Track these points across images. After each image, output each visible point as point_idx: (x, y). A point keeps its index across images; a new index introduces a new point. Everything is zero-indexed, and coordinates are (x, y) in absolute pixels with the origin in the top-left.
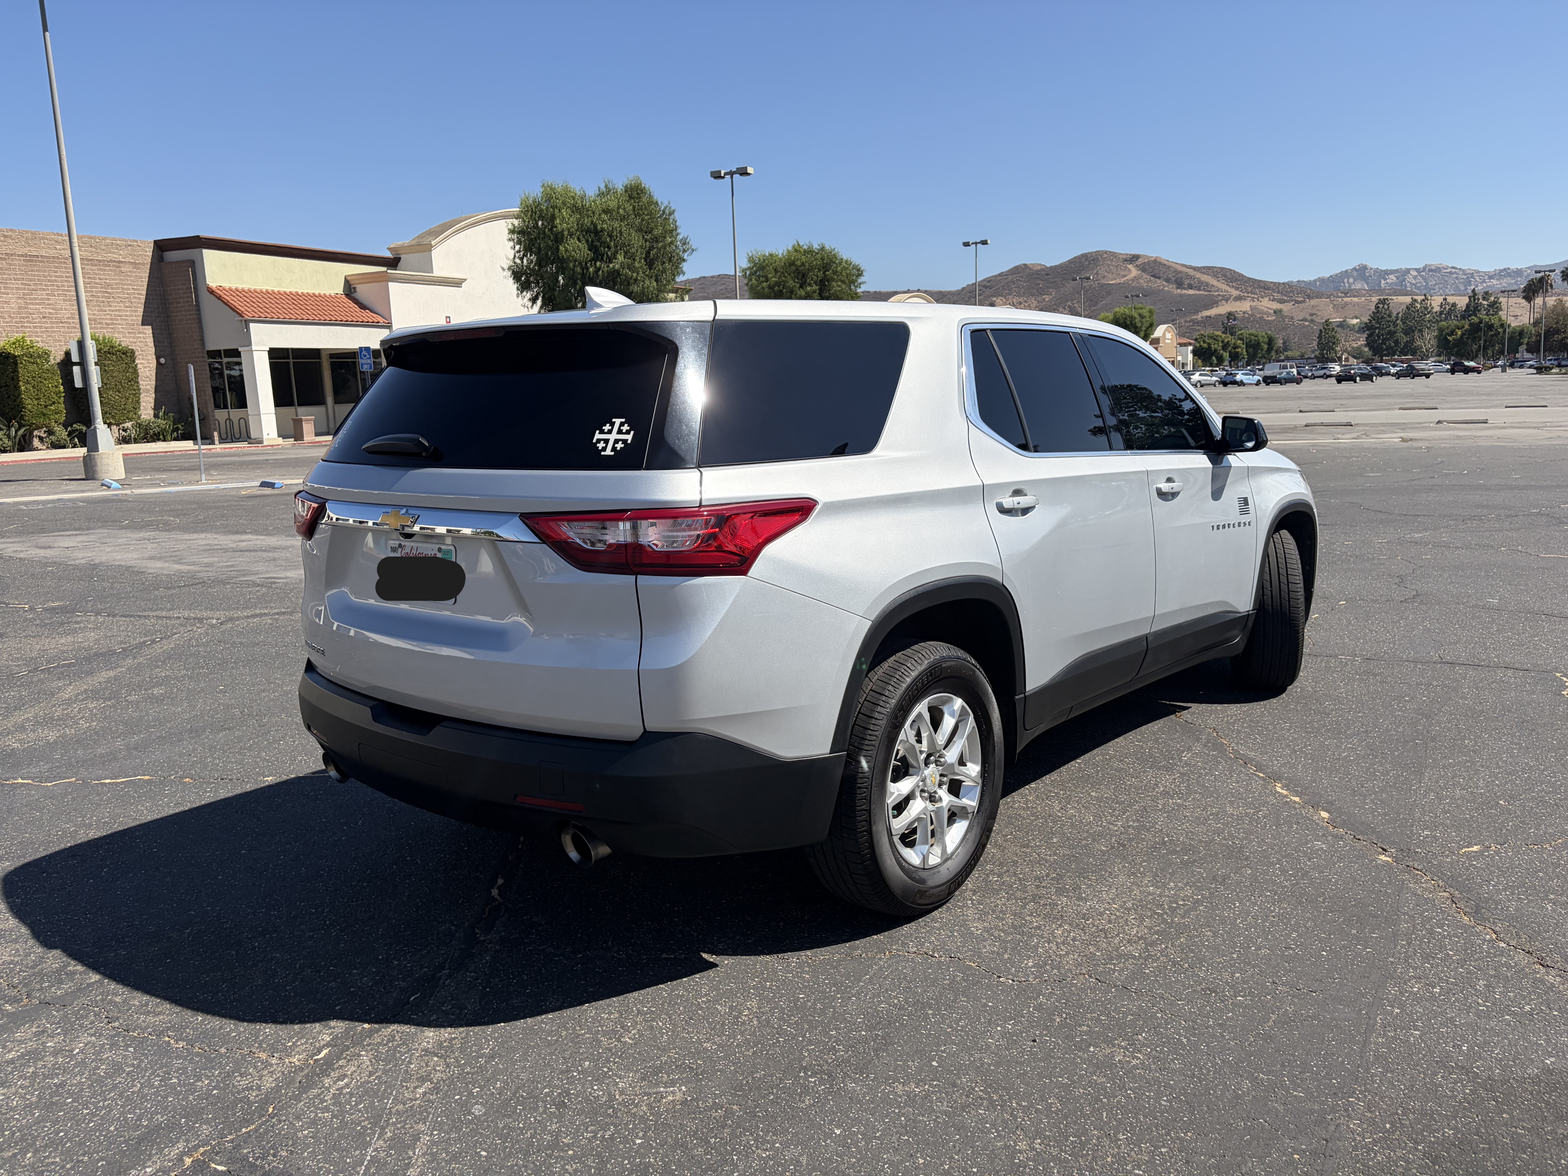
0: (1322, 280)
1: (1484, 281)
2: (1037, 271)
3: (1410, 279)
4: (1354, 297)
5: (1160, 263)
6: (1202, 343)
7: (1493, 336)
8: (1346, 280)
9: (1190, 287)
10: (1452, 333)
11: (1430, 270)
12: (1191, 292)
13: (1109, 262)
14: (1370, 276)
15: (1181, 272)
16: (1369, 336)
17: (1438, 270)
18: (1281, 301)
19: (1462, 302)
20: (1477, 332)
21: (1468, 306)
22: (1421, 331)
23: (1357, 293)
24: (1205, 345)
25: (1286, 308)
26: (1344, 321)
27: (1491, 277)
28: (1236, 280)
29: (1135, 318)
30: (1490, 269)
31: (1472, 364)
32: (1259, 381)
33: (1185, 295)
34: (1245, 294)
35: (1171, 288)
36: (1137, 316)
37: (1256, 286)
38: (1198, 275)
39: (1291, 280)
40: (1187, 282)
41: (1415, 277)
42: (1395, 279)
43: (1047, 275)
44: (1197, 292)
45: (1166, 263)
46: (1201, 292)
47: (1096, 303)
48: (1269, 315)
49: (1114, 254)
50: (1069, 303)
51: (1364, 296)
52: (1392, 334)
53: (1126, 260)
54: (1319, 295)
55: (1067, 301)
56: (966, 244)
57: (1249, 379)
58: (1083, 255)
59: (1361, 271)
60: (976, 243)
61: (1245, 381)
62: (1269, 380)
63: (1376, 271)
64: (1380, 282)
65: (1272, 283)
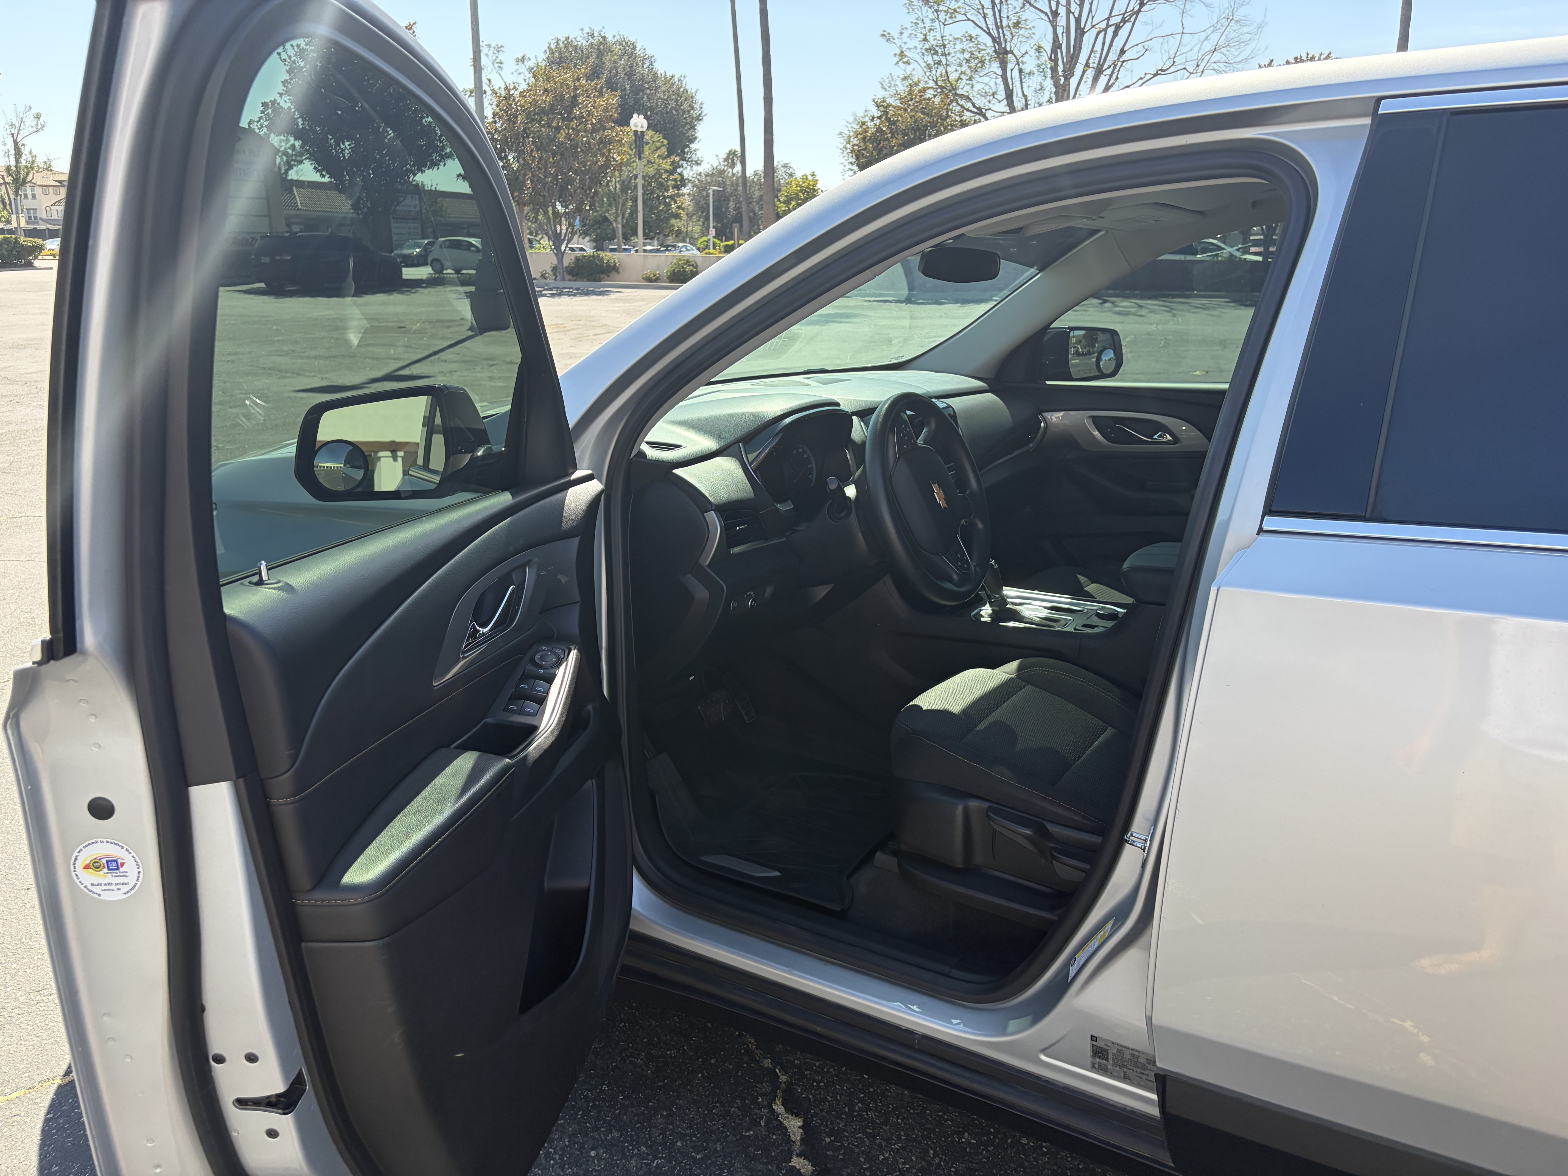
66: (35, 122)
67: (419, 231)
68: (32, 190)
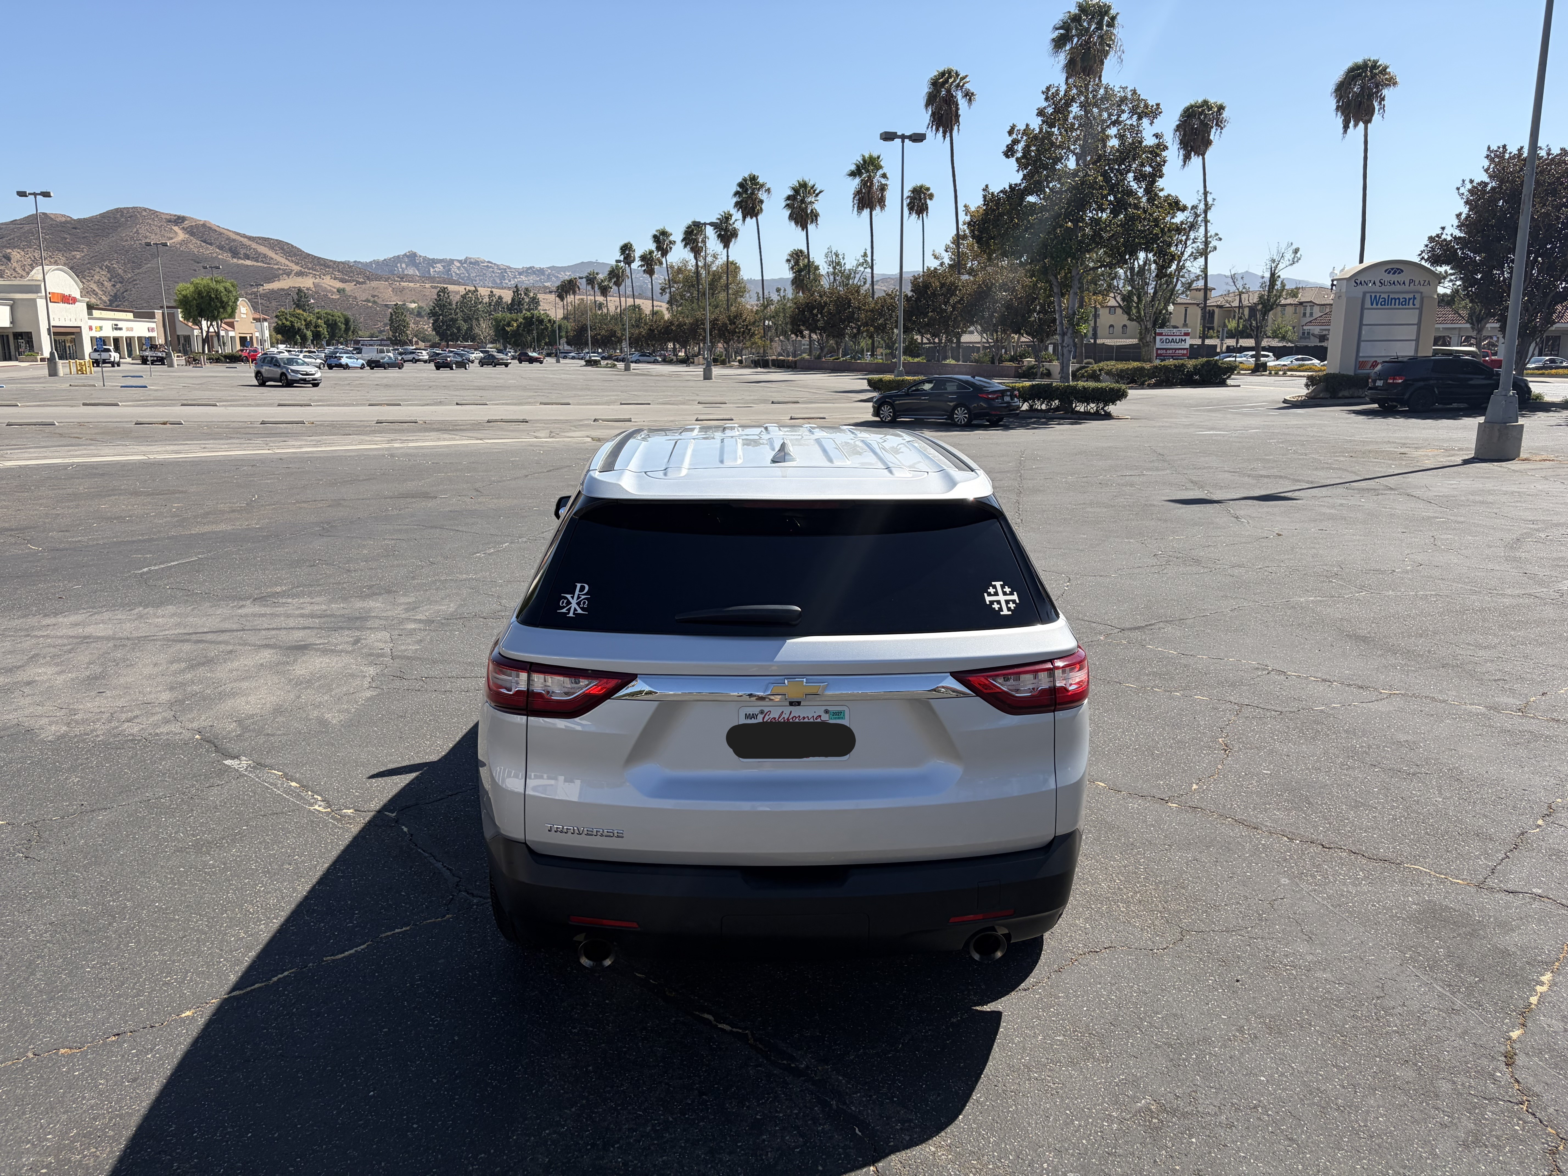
0: (377, 262)
1: (515, 277)
2: (61, 223)
3: (454, 269)
4: (409, 281)
5: (210, 228)
6: (284, 321)
7: (543, 330)
8: (399, 265)
9: (247, 257)
10: (509, 325)
11: (471, 263)
12: (248, 262)
13: (150, 221)
14: (420, 263)
15: (234, 240)
16: (435, 321)
17: (476, 263)
18: (343, 281)
19: (507, 296)
20: (530, 326)
21: (513, 300)
22: (477, 319)
23: (411, 279)
24: (288, 323)
25: (349, 287)
26: (404, 305)
27: (520, 274)
28: (295, 255)
29: (221, 292)
30: (519, 265)
31: (535, 355)
32: (363, 365)
33: (242, 265)
34: (306, 270)
35: (225, 256)
36: (223, 290)
37: (316, 262)
38: (254, 245)
40: (242, 252)
41: (459, 268)
42: (441, 267)
43: (75, 228)
44: (255, 264)
45: (217, 229)
46: (259, 264)
47: (140, 266)
48: (333, 293)
49: (154, 213)
50: (106, 263)
51: (418, 282)
52: (454, 321)
53: (170, 221)
54: (378, 278)
55: (104, 261)
56: (22, 194)
57: (353, 362)
58: (117, 210)
59: (412, 258)
60: (35, 194)
61: (350, 365)
62: (373, 364)
63: (425, 258)
64: (429, 270)
65: (331, 261)
66: (1293, 256)
68: (1312, 309)
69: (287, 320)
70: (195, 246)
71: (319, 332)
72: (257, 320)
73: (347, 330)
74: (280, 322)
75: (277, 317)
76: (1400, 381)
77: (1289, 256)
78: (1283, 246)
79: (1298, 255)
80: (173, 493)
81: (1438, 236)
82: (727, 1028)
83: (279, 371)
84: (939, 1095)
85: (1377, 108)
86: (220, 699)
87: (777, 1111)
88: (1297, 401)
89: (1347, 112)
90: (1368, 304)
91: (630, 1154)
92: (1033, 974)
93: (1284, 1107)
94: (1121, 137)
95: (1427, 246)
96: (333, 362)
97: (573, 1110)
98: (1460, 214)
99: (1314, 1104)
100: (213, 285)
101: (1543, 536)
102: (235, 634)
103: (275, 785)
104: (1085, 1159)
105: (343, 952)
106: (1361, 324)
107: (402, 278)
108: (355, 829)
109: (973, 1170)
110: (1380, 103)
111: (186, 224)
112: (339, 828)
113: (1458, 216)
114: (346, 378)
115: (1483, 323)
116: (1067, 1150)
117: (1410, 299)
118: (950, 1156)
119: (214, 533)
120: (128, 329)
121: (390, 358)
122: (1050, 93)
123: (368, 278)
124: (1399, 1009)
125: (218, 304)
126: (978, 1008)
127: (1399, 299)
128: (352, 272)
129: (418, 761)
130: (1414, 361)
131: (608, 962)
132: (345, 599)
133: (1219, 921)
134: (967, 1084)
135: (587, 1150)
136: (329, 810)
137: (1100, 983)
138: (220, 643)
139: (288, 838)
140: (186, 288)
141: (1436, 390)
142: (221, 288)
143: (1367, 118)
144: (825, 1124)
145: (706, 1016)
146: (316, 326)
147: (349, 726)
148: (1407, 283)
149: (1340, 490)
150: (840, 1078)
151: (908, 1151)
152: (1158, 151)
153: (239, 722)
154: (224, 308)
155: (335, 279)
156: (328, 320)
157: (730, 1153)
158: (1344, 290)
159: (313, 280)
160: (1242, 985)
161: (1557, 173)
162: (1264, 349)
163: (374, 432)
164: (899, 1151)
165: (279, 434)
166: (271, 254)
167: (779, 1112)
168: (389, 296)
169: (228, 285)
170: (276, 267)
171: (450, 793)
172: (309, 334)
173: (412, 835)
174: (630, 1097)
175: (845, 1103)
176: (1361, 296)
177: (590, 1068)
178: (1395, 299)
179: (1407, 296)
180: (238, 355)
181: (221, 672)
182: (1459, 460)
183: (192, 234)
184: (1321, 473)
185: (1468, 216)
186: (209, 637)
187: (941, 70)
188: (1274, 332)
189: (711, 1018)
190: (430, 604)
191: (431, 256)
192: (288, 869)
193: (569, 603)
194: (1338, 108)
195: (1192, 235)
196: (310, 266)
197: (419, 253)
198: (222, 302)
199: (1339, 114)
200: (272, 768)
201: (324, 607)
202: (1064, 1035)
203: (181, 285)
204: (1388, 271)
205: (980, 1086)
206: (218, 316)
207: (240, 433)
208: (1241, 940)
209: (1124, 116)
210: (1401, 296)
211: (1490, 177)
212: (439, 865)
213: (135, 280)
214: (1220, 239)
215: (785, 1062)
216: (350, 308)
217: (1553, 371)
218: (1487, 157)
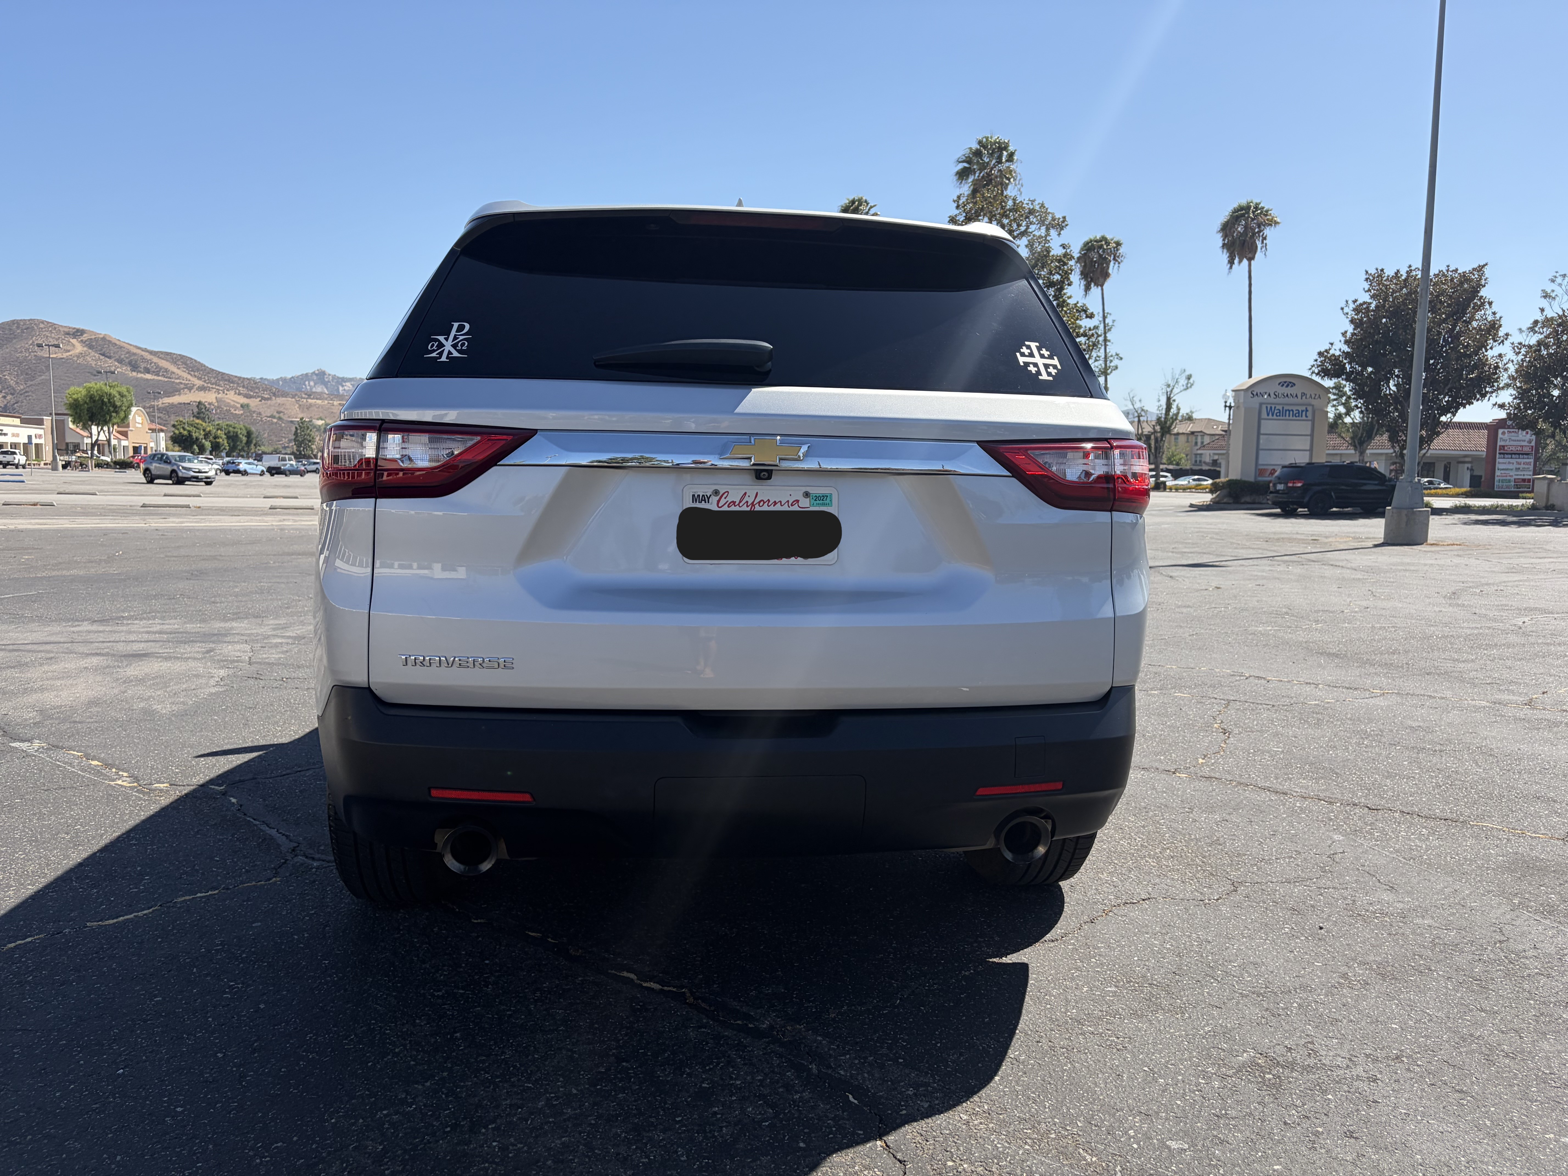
0: (284, 380)
4: (317, 399)
5: (110, 342)
6: (182, 430)
8: (307, 383)
9: (147, 371)
12: (148, 376)
13: (47, 334)
14: (329, 382)
15: (134, 354)
18: (247, 396)
23: (319, 396)
24: (185, 433)
25: (254, 403)
26: (311, 421)
28: (198, 370)
29: (114, 396)
32: (263, 471)
33: (142, 378)
34: (209, 385)
35: (125, 370)
36: (117, 395)
37: (220, 378)
38: (155, 360)
39: (254, 376)
40: (143, 365)
42: (351, 386)
44: (156, 378)
45: (118, 343)
46: (160, 378)
47: (33, 378)
48: (236, 408)
49: (53, 326)
51: (326, 399)
53: (68, 334)
54: (285, 395)
57: (252, 469)
58: (13, 322)
59: (320, 376)
61: (249, 471)
62: (274, 471)
63: (334, 377)
64: (338, 388)
65: (236, 377)
66: (1186, 382)
67: (1531, 467)
68: (1202, 439)
69: (184, 429)
70: (93, 359)
71: (219, 443)
72: (153, 430)
73: (249, 443)
74: (177, 432)
75: (174, 426)
76: (1299, 485)
77: (1183, 381)
78: (1177, 372)
79: (1191, 381)
80: (26, 549)
81: (1326, 351)
82: (657, 986)
83: (169, 468)
84: (961, 1054)
85: (1259, 246)
86: (23, 694)
87: (731, 1078)
88: (1203, 505)
89: (1232, 249)
90: (1264, 415)
91: (511, 1136)
92: (1058, 925)
93: (1435, 1056)
94: (1030, 246)
95: (1316, 360)
96: (231, 467)
97: (428, 1084)
98: (1346, 332)
99: (1473, 1051)
100: (107, 389)
101: (1478, 591)
102: (62, 645)
103: (71, 765)
104: (1186, 1123)
105: (117, 918)
106: (1259, 434)
107: (309, 395)
108: (165, 801)
109: (1028, 1141)
110: (1263, 242)
111: (85, 337)
112: (145, 801)
113: (1344, 334)
114: (243, 481)
115: (1365, 445)
116: (1157, 1113)
117: (1302, 411)
118: (991, 1125)
119: (64, 576)
120: (13, 435)
121: (292, 465)
122: (961, 202)
123: (274, 394)
124: (1531, 953)
125: (112, 409)
126: (996, 960)
127: (1293, 411)
128: (257, 388)
129: (262, 742)
130: (1311, 466)
131: (486, 866)
132: (203, 621)
133: (1274, 873)
134: (999, 1041)
135: (445, 1132)
136: (136, 784)
137: (1147, 933)
138: (41, 651)
139: (72, 810)
140: (78, 391)
141: (1333, 494)
142: (114, 392)
143: (1250, 255)
144: (804, 1091)
145: (625, 974)
146: (216, 437)
147: (183, 715)
148: (1299, 396)
149: (1265, 561)
150: (819, 1038)
151: (929, 1120)
152: (1065, 260)
153: (41, 711)
154: (117, 412)
155: (239, 394)
156: (229, 432)
157: (664, 1131)
158: (1242, 400)
159: (216, 395)
160: (1327, 932)
161: (1435, 291)
162: (1162, 471)
163: (266, 514)
164: (916, 1120)
165: (161, 514)
166: (173, 368)
167: (736, 1079)
168: (294, 412)
169: (123, 390)
170: (178, 381)
171: (299, 769)
172: (208, 445)
173: (241, 806)
174: (514, 1067)
175: (829, 1067)
176: (1257, 406)
177: (458, 1035)
178: (1289, 411)
179: (1300, 408)
180: (129, 461)
181: (34, 673)
182: (1370, 544)
183: (91, 347)
184: (1241, 551)
185: (1353, 334)
186: (29, 647)
187: (851, 198)
188: (1169, 459)
189: (632, 976)
190: (303, 625)
191: (340, 375)
192: (64, 838)
193: (441, 345)
194: (1224, 246)
195: (1094, 354)
196: (213, 381)
197: (328, 371)
198: (115, 406)
199: (1225, 251)
200: (71, 749)
201: (176, 626)
202: (1116, 986)
203: (72, 389)
204: (1282, 384)
205: (1016, 1043)
206: (110, 420)
207: (117, 513)
208: (1309, 890)
209: (1032, 228)
210: (1294, 408)
211: (1372, 297)
212: (273, 832)
213: (27, 392)
214: (1121, 359)
215: (739, 1022)
216: (254, 423)
217: (1433, 491)
218: (1367, 279)
